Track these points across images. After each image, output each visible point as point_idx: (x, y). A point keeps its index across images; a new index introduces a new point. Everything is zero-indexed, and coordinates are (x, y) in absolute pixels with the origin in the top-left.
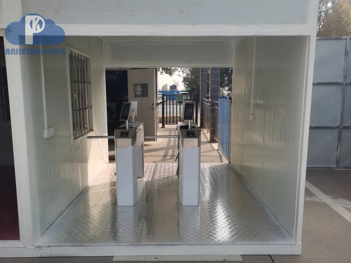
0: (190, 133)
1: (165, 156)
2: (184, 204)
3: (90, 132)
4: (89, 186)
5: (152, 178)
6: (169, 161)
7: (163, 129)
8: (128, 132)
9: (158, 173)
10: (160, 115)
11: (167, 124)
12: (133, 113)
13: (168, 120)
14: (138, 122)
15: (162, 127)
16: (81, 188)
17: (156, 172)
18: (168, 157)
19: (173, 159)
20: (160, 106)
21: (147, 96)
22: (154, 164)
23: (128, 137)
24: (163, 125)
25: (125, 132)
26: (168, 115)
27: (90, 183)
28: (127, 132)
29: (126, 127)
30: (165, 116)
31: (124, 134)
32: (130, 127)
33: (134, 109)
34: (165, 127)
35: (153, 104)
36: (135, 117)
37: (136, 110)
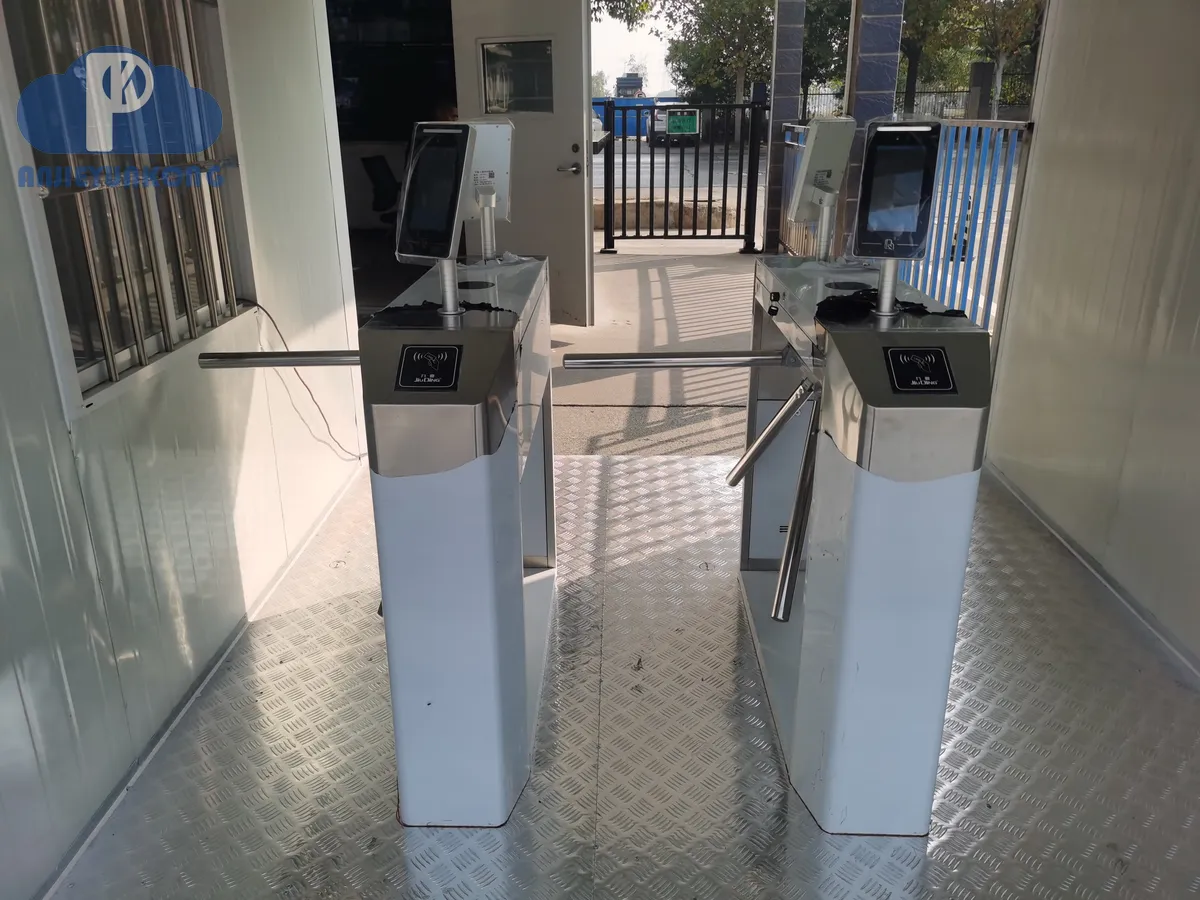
0: (912, 364)
1: (641, 406)
2: (833, 824)
3: (233, 315)
4: (251, 619)
5: (599, 562)
6: (666, 435)
7: (608, 259)
8: (454, 353)
9: (623, 528)
10: (599, 198)
11: (624, 237)
12: (488, 203)
13: (631, 216)
14: (517, 258)
15: (602, 252)
16: (191, 662)
17: (611, 514)
18: (656, 415)
19: (680, 426)
20: (599, 159)
21: (548, 106)
22: (595, 459)
23: (455, 388)
24: (609, 241)
25: (436, 351)
26: (631, 193)
27: (256, 603)
28: (451, 351)
29: (442, 306)
30: (618, 200)
31: (424, 368)
32: (467, 306)
33: (492, 175)
34: (615, 252)
35: (576, 148)
36: (499, 225)
37: (503, 181)
